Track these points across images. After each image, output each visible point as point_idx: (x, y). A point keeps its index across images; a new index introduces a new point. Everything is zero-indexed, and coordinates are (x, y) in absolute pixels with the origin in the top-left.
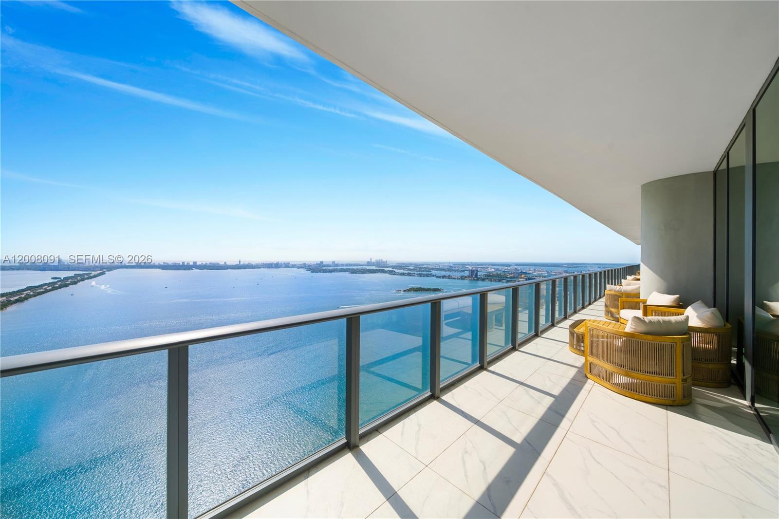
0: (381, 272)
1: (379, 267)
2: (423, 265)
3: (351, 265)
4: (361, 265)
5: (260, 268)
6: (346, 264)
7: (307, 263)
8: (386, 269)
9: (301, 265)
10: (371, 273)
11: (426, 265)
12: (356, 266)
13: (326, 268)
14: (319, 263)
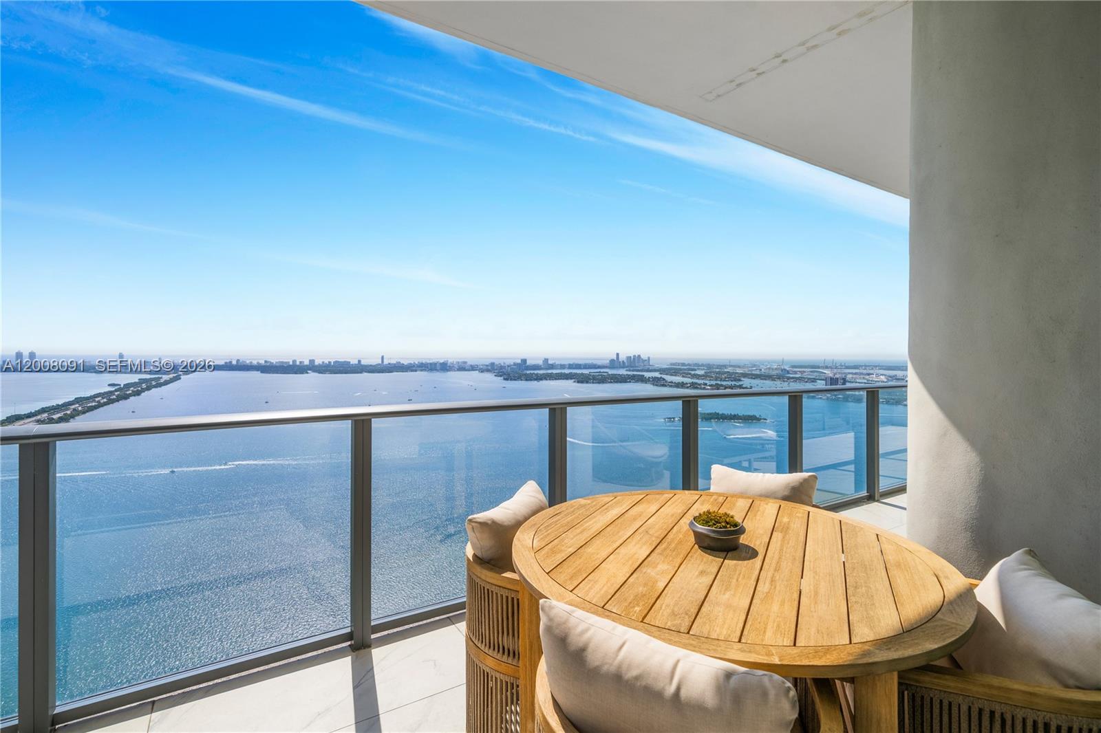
0: (637, 381)
1: (633, 371)
2: (725, 366)
3: (578, 366)
4: (599, 367)
5: (416, 371)
6: (570, 365)
7: (497, 363)
8: (647, 375)
9: (487, 366)
10: (616, 382)
11: (731, 366)
12: (588, 368)
13: (532, 372)
14: (519, 361)
